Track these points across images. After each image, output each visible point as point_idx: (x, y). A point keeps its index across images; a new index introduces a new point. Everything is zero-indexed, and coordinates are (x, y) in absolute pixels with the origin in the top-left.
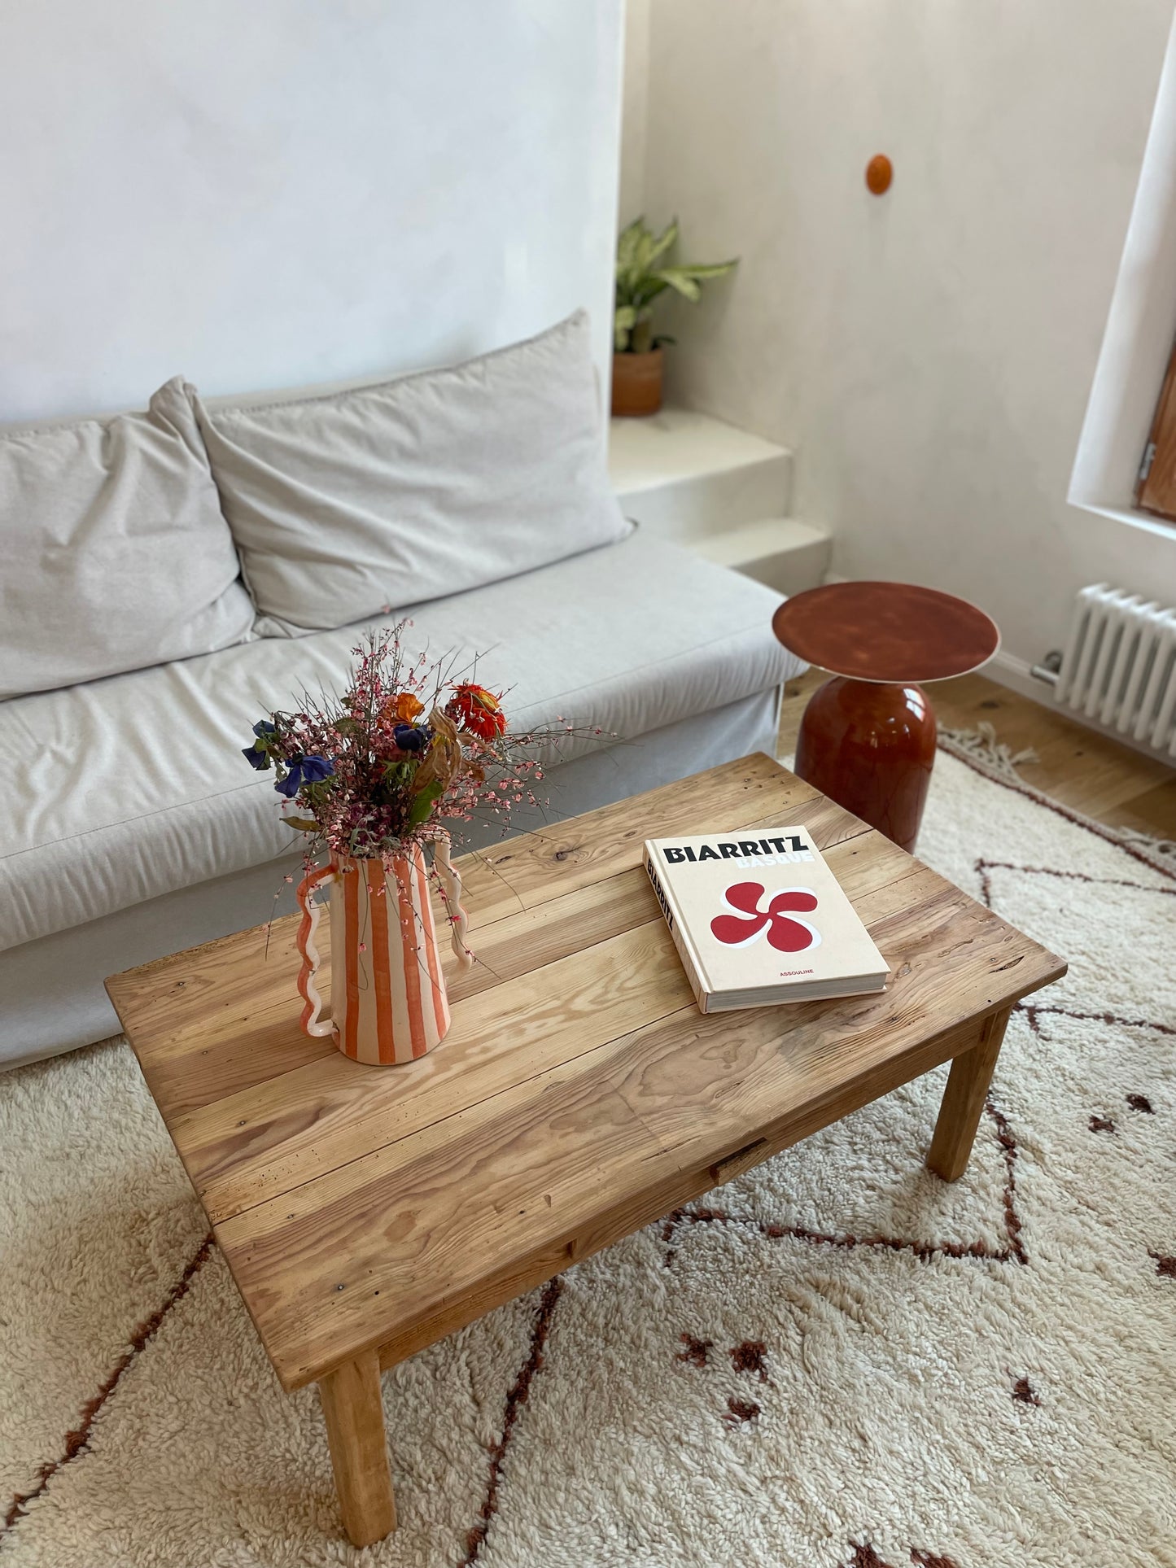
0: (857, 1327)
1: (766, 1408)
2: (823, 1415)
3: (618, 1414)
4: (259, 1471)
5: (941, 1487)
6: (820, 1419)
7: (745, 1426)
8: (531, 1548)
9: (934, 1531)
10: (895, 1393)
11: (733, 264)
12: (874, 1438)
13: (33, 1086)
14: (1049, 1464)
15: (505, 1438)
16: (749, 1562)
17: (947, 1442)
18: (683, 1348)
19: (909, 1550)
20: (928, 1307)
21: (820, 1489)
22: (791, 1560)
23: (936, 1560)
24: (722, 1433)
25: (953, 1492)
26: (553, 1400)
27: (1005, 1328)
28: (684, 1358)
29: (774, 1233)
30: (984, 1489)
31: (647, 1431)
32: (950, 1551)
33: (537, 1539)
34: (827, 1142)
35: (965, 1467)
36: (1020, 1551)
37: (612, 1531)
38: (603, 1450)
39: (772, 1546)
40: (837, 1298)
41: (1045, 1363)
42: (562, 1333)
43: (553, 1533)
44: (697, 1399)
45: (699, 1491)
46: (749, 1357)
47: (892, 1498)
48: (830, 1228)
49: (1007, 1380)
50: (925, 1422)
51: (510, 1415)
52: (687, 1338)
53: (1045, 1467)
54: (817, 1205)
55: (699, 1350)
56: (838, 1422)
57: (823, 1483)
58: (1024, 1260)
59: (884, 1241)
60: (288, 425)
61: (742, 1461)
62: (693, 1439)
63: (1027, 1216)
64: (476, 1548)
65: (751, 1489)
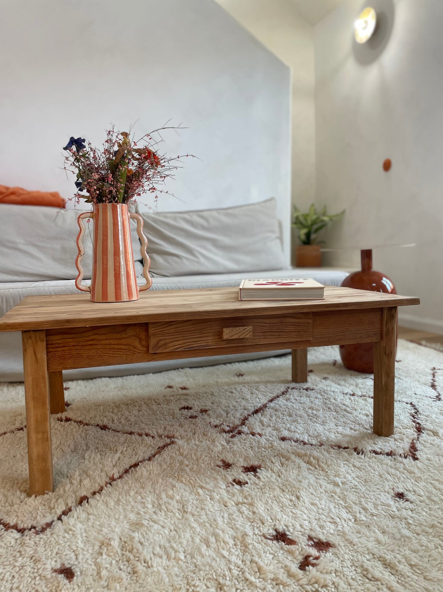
0: (313, 468)
1: (251, 484)
2: (280, 488)
3: (176, 475)
4: (10, 472)
5: (336, 518)
6: (278, 490)
7: (238, 487)
8: (107, 506)
9: (325, 532)
10: (323, 487)
11: (343, 212)
12: (304, 497)
13: (11, 389)
14: (406, 519)
15: (120, 477)
16: (213, 525)
17: (346, 505)
18: (220, 464)
19: (307, 536)
20: (354, 466)
21: (266, 510)
22: (237, 528)
23: (323, 543)
24: (224, 487)
25: (343, 522)
26: (149, 469)
27: (397, 476)
28: (219, 467)
29: (283, 439)
30: (362, 522)
31: (187, 483)
32: (331, 539)
33: (112, 504)
34: (323, 422)
35: (354, 514)
36: (376, 546)
37: (150, 506)
38: (162, 484)
39: (229, 523)
40: (306, 459)
41: (416, 489)
42: (166, 453)
43: (121, 504)
44: (219, 477)
45: (202, 501)
46: (252, 469)
47: (306, 518)
48: (314, 442)
49: (391, 491)
50: (336, 497)
51: (126, 471)
52: (223, 461)
53: (403, 520)
54: (309, 436)
55: (227, 465)
56: (287, 491)
57: (269, 508)
58: (415, 459)
59: (339, 447)
60: (166, 217)
61: (230, 497)
62: (208, 486)
63: (422, 448)
64: (82, 502)
65: (229, 504)
